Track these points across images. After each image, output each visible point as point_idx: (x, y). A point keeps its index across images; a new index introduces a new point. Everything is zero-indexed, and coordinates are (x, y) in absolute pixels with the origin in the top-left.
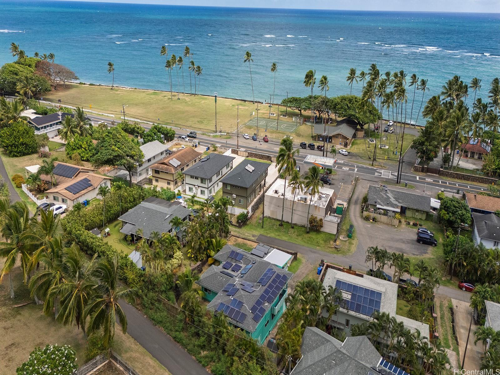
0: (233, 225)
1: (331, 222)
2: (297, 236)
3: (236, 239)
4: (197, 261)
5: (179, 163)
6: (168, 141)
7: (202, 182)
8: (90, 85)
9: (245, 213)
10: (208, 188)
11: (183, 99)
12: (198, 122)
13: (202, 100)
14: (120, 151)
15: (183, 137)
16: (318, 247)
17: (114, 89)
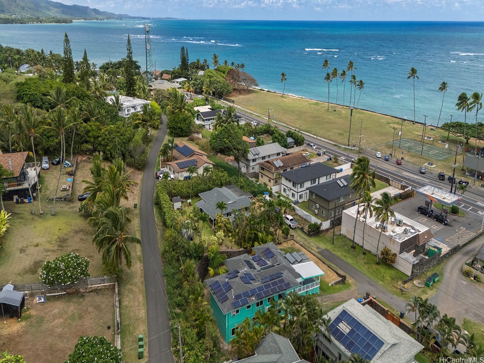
0: (304, 232)
1: (406, 260)
2: (365, 263)
3: (294, 243)
4: (241, 247)
5: (282, 164)
6: (297, 146)
7: (293, 186)
8: (268, 91)
9: (319, 224)
10: (298, 193)
11: (338, 111)
12: (339, 134)
13: (358, 114)
14: (230, 144)
15: (311, 144)
16: (380, 282)
17: (284, 96)
